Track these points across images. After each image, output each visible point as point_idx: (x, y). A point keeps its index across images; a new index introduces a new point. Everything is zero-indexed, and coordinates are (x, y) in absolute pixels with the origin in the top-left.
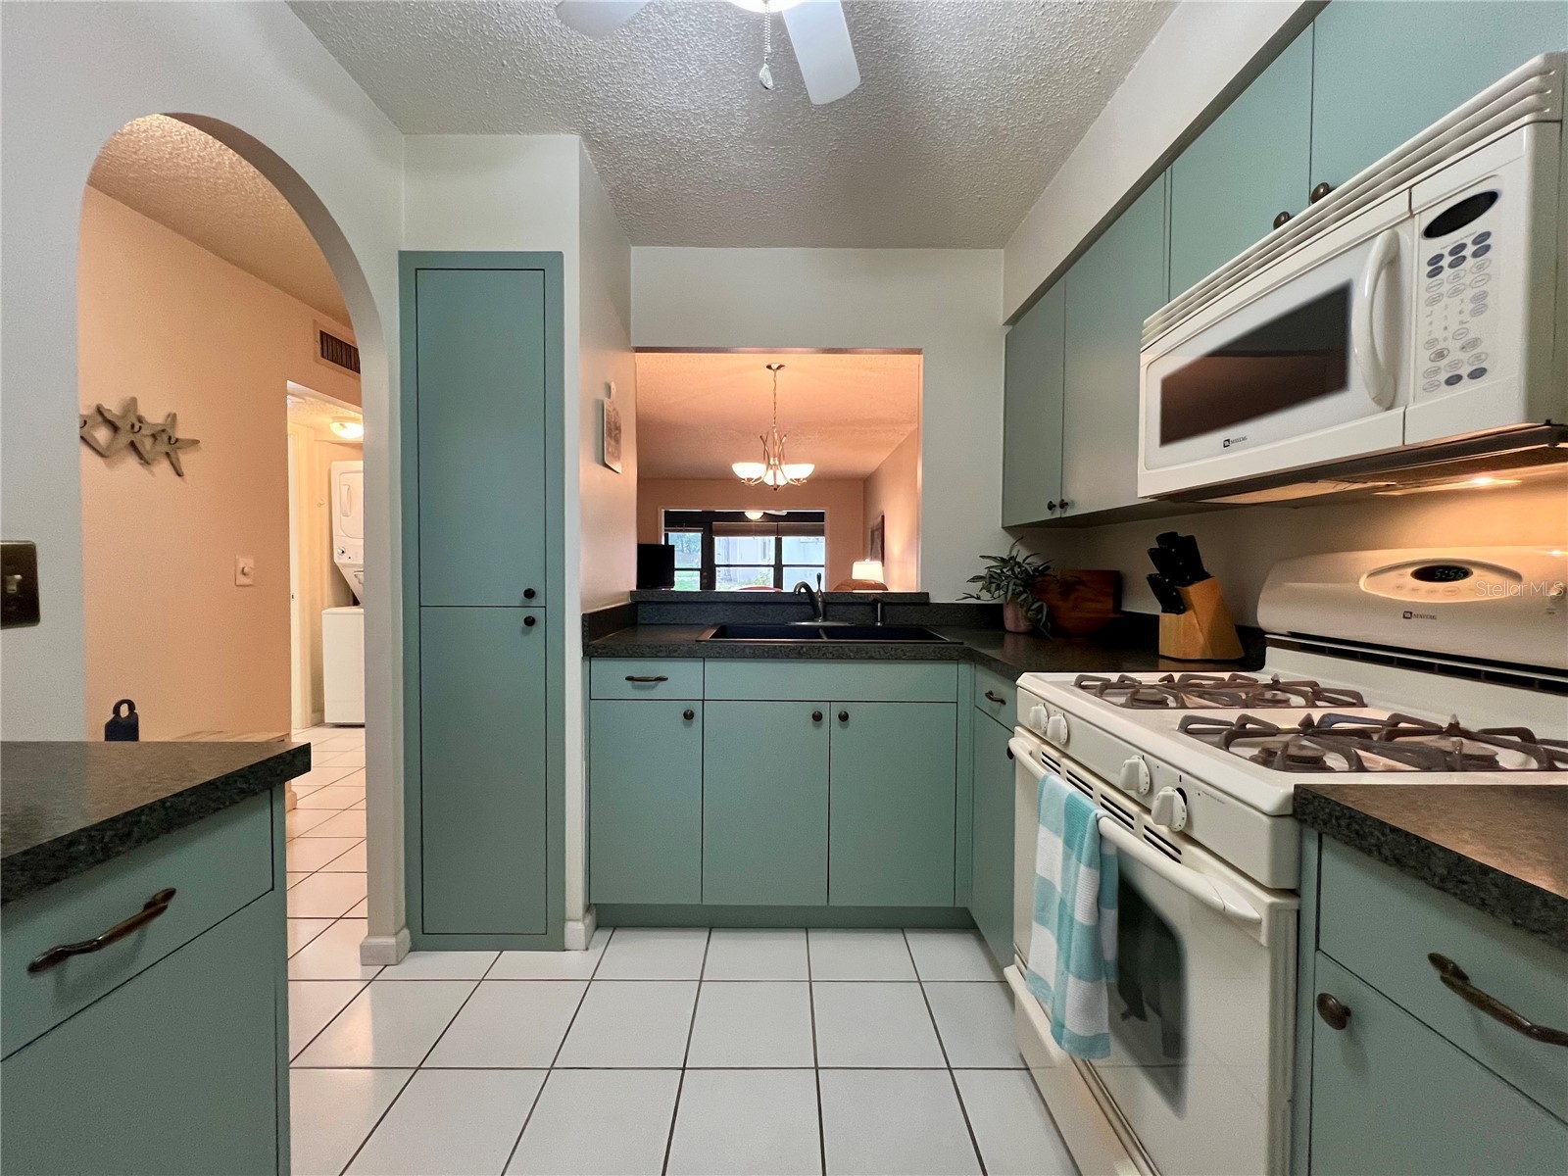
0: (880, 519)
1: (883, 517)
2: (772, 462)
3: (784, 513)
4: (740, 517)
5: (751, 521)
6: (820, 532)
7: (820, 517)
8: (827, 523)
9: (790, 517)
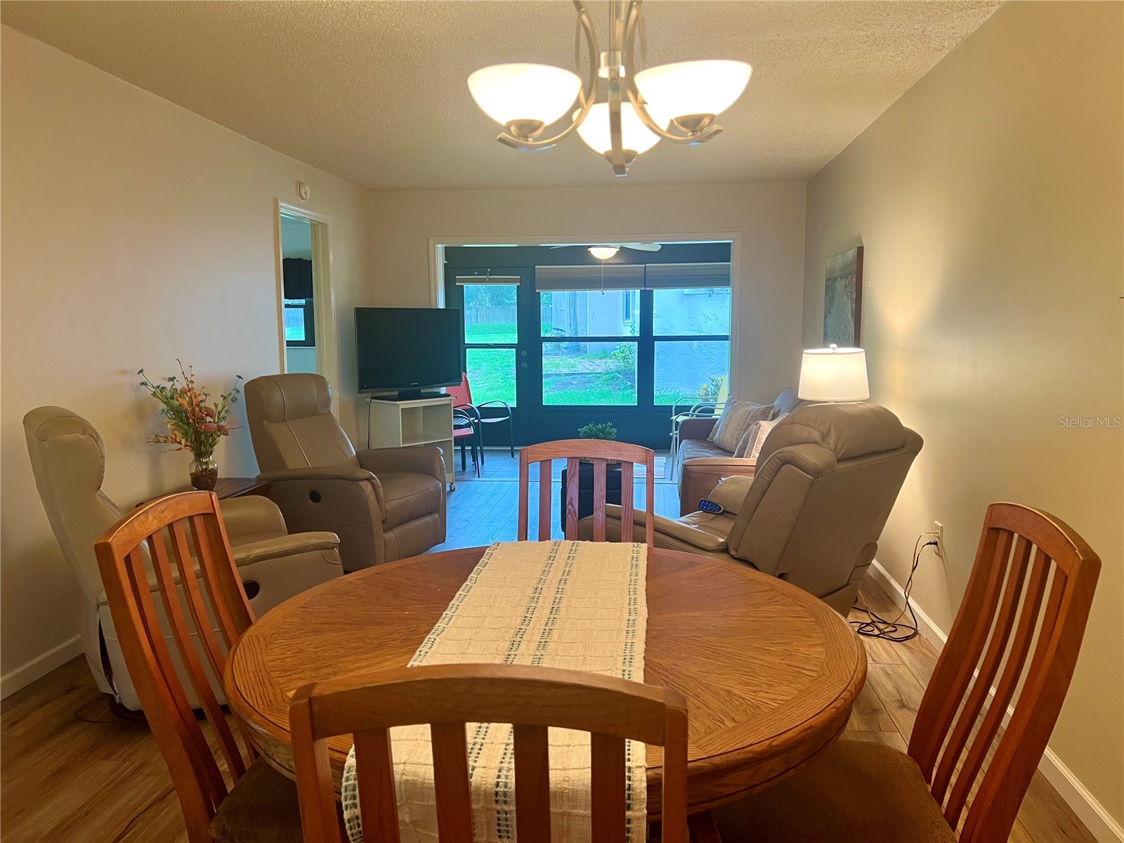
0: (852, 253)
1: (860, 251)
2: (604, 72)
3: (655, 247)
4: (581, 255)
5: (596, 262)
6: (722, 280)
7: (722, 252)
8: (735, 264)
9: (668, 253)
